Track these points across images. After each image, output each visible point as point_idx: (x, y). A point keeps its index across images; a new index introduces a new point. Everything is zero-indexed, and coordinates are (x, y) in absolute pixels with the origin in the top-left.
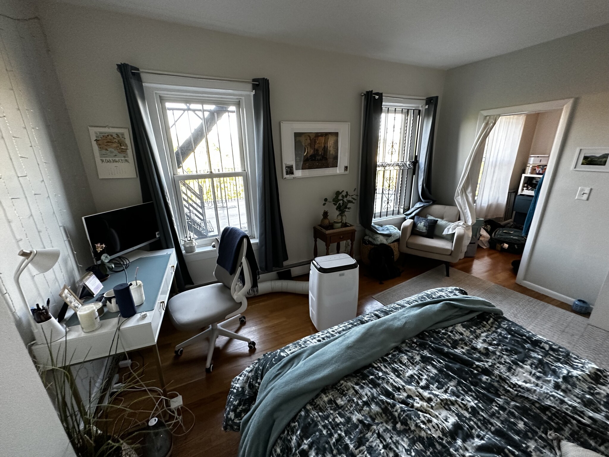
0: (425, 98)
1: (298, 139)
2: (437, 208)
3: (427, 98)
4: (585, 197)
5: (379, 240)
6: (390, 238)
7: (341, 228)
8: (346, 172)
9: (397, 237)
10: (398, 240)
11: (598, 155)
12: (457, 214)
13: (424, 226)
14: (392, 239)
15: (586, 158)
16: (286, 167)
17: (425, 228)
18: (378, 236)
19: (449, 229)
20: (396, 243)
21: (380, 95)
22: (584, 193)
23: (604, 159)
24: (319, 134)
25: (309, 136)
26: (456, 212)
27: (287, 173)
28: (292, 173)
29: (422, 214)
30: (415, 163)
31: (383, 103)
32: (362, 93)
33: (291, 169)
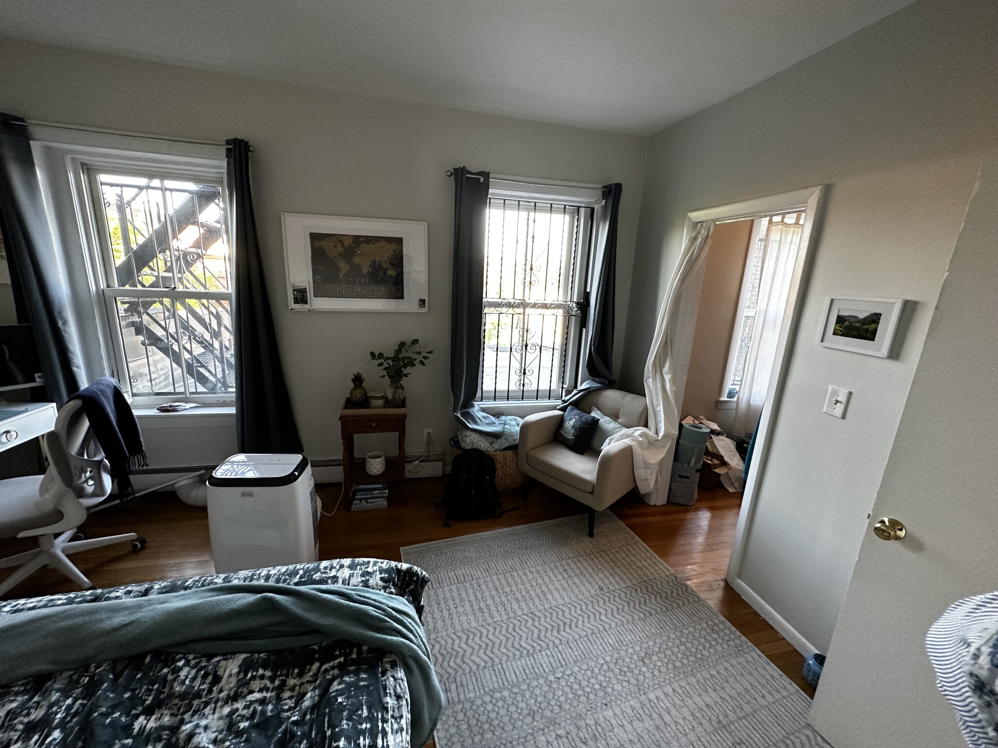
0: (600, 186)
1: (317, 244)
2: (612, 396)
3: (604, 187)
4: (840, 409)
5: (468, 440)
6: (499, 441)
7: (385, 407)
8: (423, 310)
9: (514, 440)
10: (514, 448)
11: (862, 316)
12: (642, 414)
13: (573, 427)
14: (504, 443)
15: (840, 320)
16: (294, 290)
17: (573, 431)
18: (468, 433)
19: (611, 440)
20: (509, 453)
21: (486, 175)
22: (837, 402)
23: (873, 326)
24: (362, 239)
25: (341, 242)
26: (640, 409)
27: (296, 301)
28: (306, 302)
29: (582, 404)
30: (584, 306)
31: (490, 191)
32: (448, 172)
33: (303, 295)
